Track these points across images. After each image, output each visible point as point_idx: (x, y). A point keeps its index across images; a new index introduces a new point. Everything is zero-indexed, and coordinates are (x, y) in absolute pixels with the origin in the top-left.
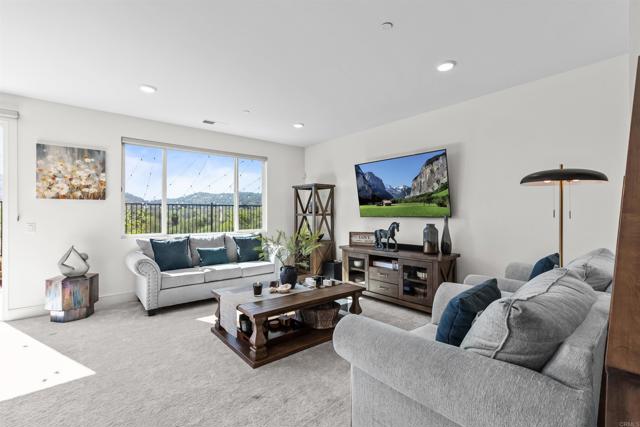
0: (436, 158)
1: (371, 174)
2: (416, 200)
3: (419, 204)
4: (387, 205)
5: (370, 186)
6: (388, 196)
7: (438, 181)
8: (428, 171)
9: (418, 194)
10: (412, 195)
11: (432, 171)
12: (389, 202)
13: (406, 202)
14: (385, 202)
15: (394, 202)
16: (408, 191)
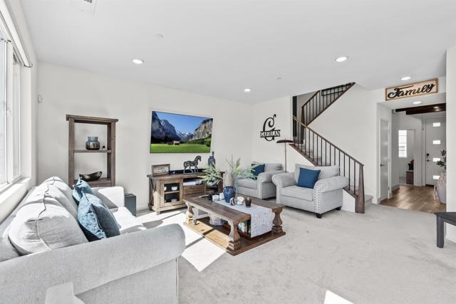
0: (208, 121)
1: (166, 121)
2: (195, 142)
3: (196, 145)
4: (176, 144)
5: (163, 130)
6: (177, 138)
7: (208, 133)
8: (203, 126)
9: (197, 139)
10: (193, 139)
11: (205, 127)
12: (178, 142)
13: (190, 143)
14: (175, 142)
15: (181, 143)
16: (191, 136)
